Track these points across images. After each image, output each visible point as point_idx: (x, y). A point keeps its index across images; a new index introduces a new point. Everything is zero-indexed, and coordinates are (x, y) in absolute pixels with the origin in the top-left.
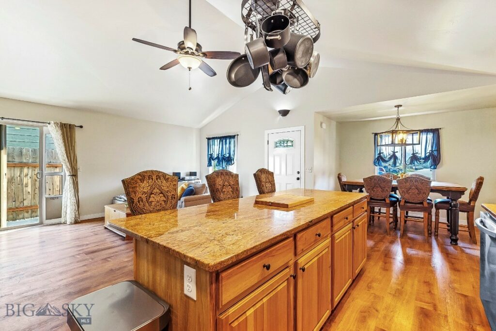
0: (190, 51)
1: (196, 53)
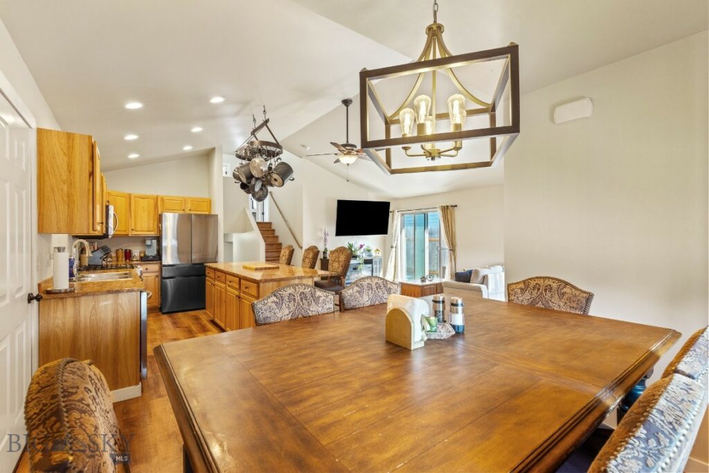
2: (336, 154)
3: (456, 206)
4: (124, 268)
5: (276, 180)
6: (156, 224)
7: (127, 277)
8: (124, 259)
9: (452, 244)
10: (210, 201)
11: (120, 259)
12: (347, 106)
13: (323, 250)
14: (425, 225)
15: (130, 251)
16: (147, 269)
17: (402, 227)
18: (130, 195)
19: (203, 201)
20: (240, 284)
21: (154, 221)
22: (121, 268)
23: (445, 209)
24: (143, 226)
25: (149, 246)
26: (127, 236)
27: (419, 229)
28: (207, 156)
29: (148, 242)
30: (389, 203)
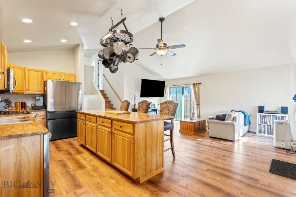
0: (161, 48)
1: (164, 48)
2: (155, 49)
3: (201, 83)
4: (21, 113)
5: (129, 58)
6: (42, 87)
7: (26, 121)
8: (21, 108)
9: (198, 101)
10: (76, 76)
11: (18, 108)
12: (162, 22)
13: (134, 105)
14: (183, 93)
15: (25, 103)
16: (37, 114)
17: (170, 94)
18: (25, 69)
19: (72, 75)
20: (112, 124)
21: (41, 85)
22: (19, 113)
23: (195, 85)
24: (35, 88)
25: (38, 100)
26: (23, 94)
27: (179, 95)
28: (74, 49)
29: (37, 98)
30: (165, 82)
